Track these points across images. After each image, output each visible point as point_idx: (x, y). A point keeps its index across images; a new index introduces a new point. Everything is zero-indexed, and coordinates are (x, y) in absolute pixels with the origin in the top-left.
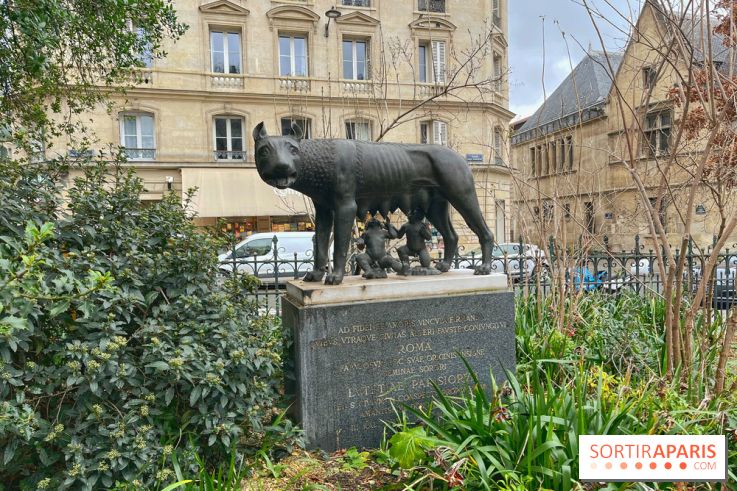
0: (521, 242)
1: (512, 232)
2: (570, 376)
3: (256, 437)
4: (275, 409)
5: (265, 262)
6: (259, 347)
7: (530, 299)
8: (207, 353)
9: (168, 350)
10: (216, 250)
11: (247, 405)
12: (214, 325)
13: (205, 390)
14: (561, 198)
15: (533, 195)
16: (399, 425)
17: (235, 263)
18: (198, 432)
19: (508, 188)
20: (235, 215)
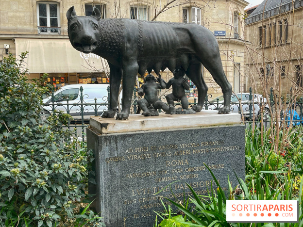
0: (251, 92)
1: (245, 85)
2: (282, 183)
3: (70, 222)
4: (82, 204)
5: (75, 105)
6: (71, 161)
7: (256, 131)
8: (36, 165)
9: (10, 163)
10: (41, 95)
11: (63, 200)
12: (41, 146)
13: (35, 190)
14: (278, 62)
15: (259, 59)
16: (166, 215)
17: (53, 105)
18: (31, 218)
19: (242, 54)
20: (53, 72)
